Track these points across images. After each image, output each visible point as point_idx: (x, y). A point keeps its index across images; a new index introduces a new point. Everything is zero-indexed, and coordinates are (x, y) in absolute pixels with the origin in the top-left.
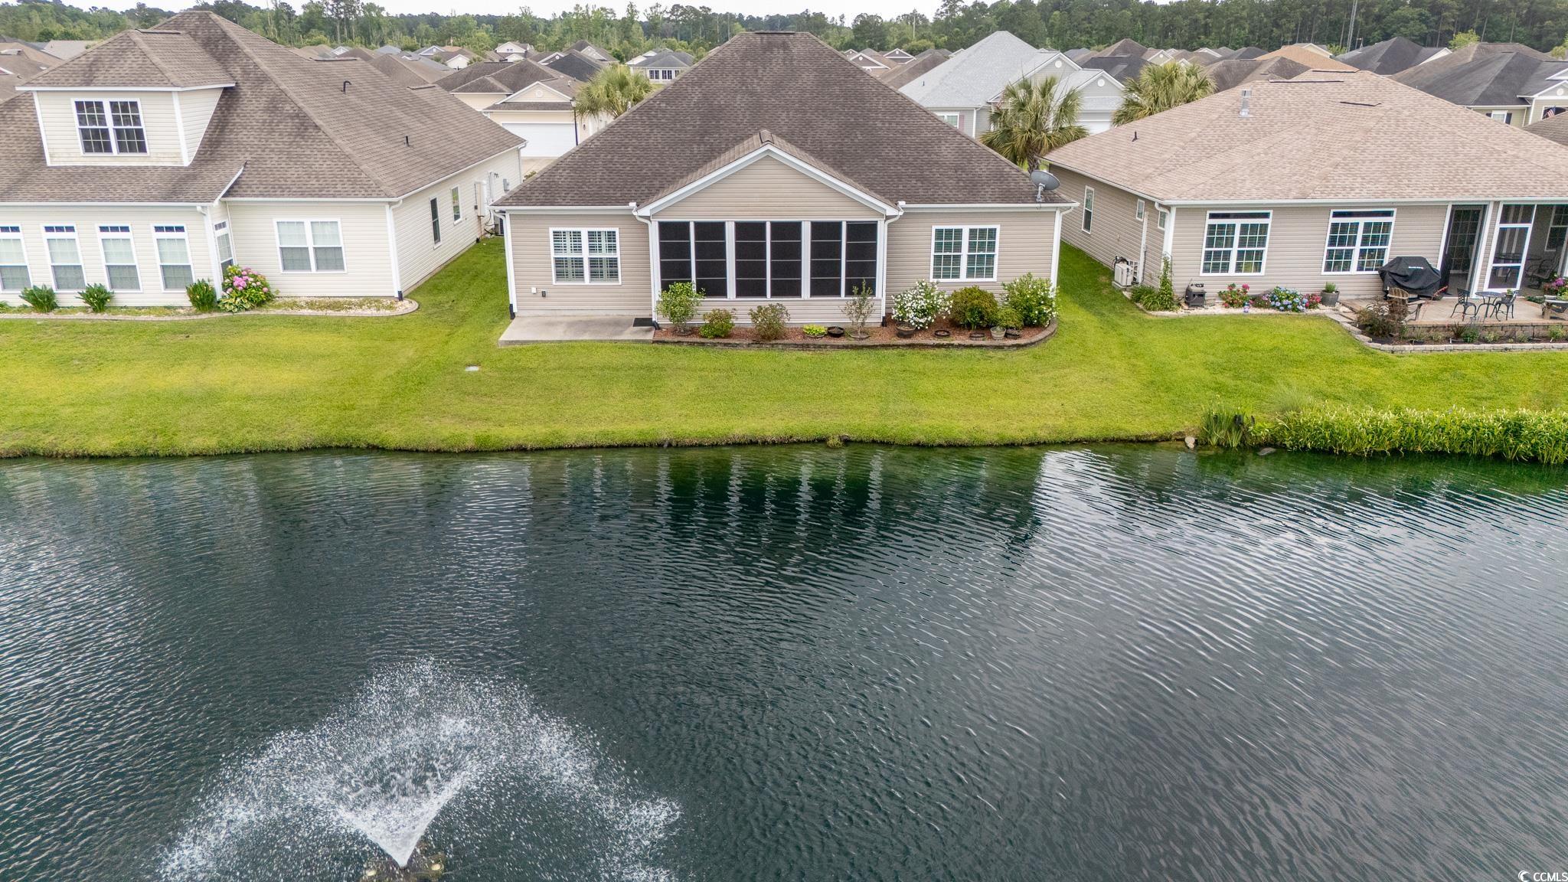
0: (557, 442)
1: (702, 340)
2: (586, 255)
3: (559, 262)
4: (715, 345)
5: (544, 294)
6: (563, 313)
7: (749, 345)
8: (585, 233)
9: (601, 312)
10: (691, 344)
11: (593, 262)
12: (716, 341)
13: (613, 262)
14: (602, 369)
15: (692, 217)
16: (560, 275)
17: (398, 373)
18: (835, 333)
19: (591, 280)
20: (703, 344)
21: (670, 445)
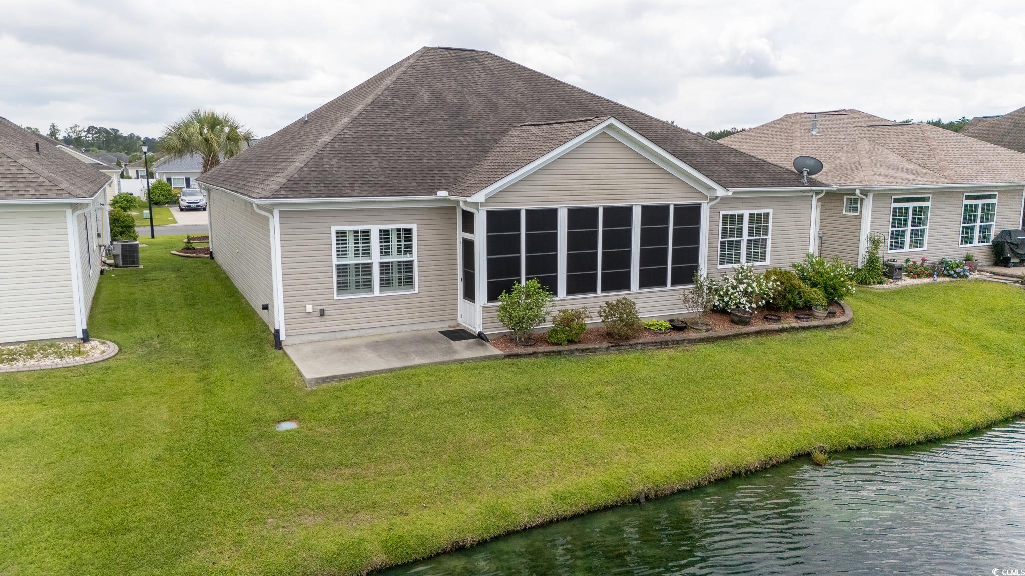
0: (506, 525)
1: (555, 348)
2: (376, 259)
3: (342, 270)
4: (572, 352)
5: (322, 313)
6: (345, 335)
7: (607, 349)
8: (375, 232)
9: (393, 330)
10: (546, 354)
11: (385, 268)
12: (573, 347)
13: (409, 266)
14: (472, 400)
15: (523, 203)
16: (343, 287)
17: (170, 450)
18: (677, 327)
19: (381, 291)
20: (559, 353)
21: (647, 498)
